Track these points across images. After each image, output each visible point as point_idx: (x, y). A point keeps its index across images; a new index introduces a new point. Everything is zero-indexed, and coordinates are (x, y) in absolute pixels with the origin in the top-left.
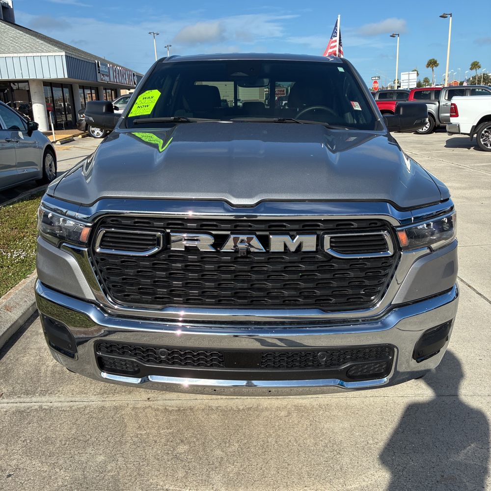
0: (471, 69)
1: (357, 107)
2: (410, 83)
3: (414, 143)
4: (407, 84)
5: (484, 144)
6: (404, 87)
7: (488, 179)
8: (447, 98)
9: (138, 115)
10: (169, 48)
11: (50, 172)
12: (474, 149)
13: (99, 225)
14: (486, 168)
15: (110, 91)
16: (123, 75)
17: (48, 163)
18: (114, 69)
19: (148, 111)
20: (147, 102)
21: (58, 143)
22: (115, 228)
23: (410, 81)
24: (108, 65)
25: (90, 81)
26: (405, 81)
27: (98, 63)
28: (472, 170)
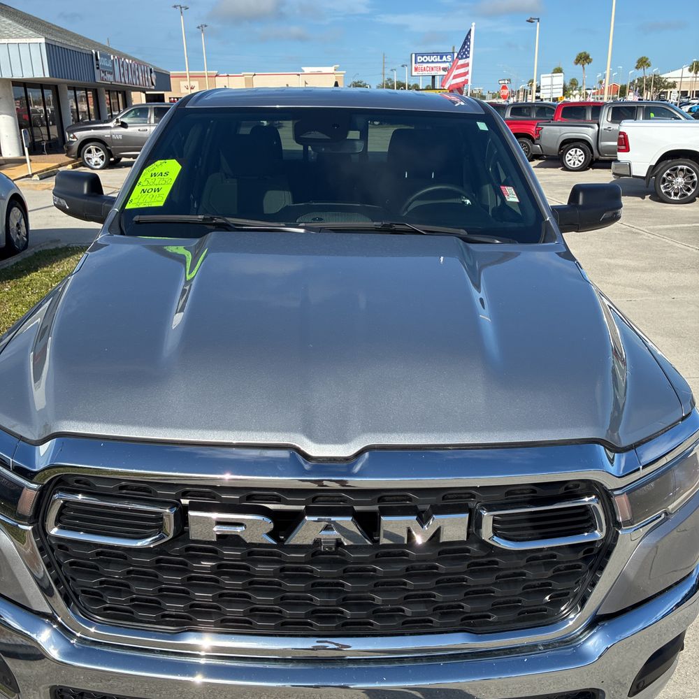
0: (637, 68)
1: (511, 196)
2: (554, 91)
3: (562, 185)
4: (549, 91)
5: (666, 192)
6: (545, 95)
7: (677, 253)
8: (610, 119)
9: (142, 206)
10: (204, 28)
11: (18, 236)
12: (650, 198)
13: (54, 487)
14: (671, 233)
15: (116, 93)
16: (135, 72)
17: (13, 223)
18: (121, 63)
19: (159, 200)
20: (157, 182)
21: (36, 177)
22: (84, 493)
23: (554, 87)
24: (112, 56)
25: (85, 81)
26: (546, 87)
27: (96, 54)
28: (652, 237)
